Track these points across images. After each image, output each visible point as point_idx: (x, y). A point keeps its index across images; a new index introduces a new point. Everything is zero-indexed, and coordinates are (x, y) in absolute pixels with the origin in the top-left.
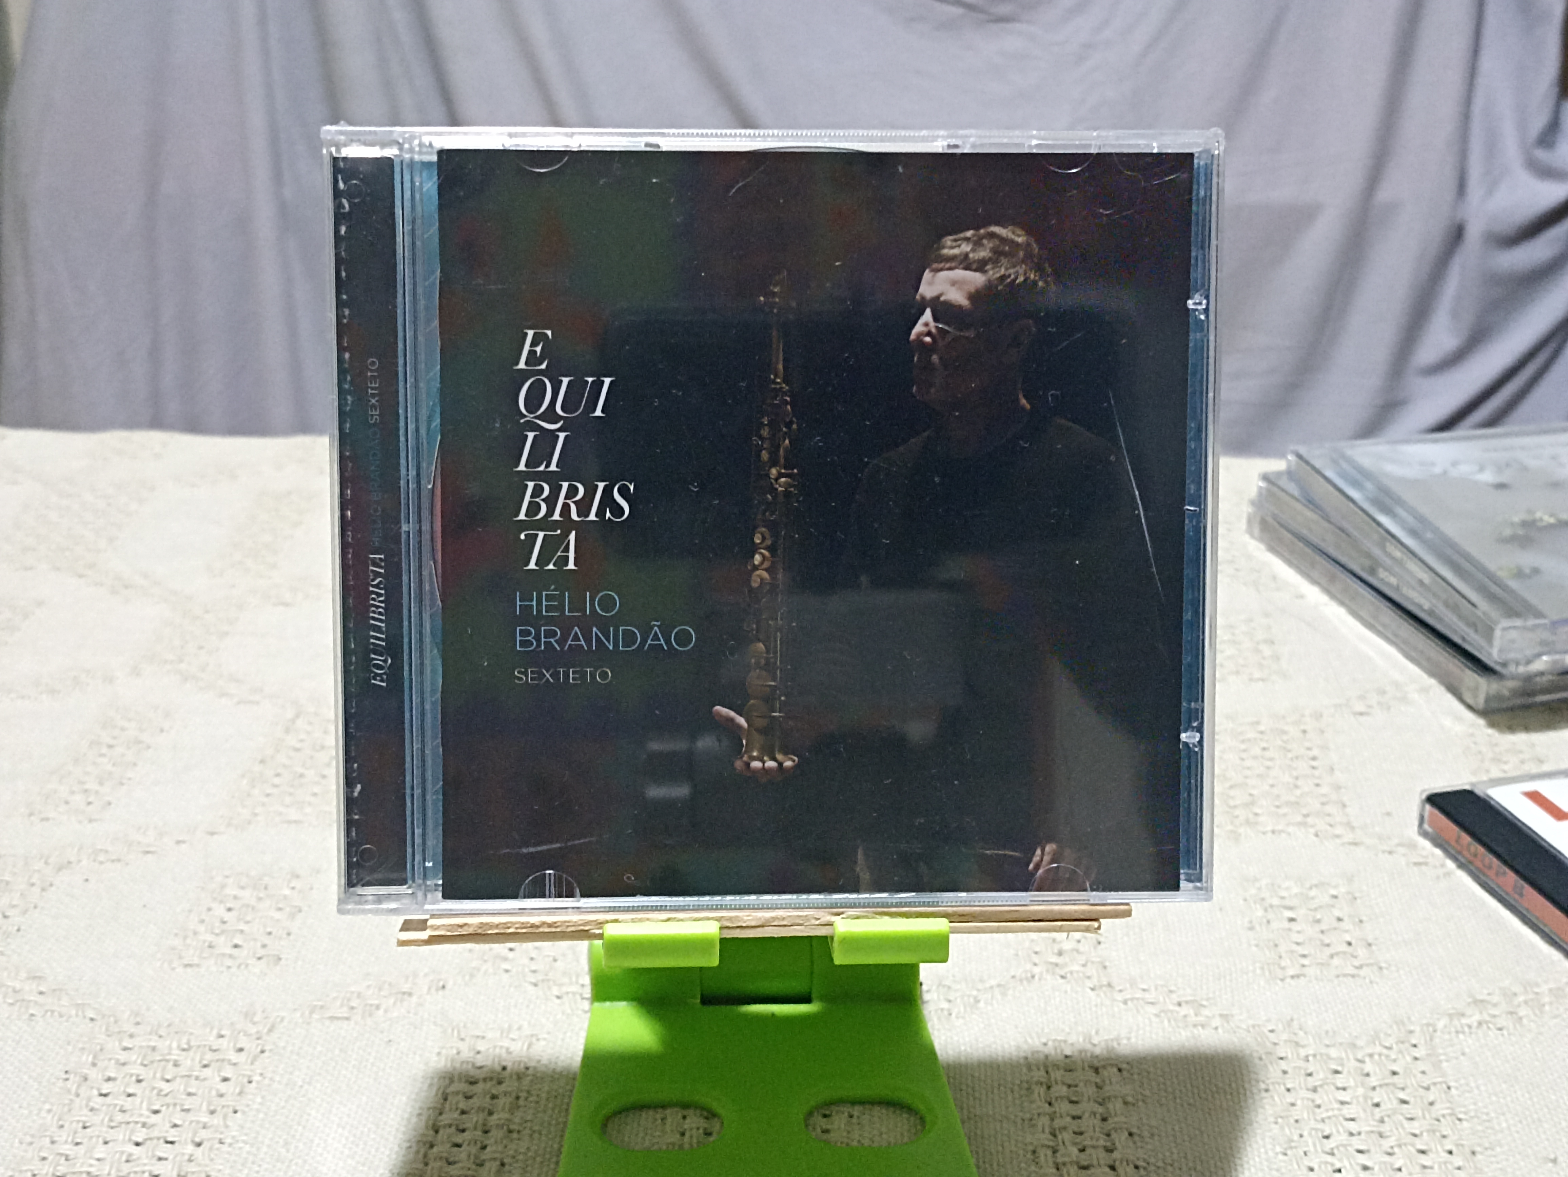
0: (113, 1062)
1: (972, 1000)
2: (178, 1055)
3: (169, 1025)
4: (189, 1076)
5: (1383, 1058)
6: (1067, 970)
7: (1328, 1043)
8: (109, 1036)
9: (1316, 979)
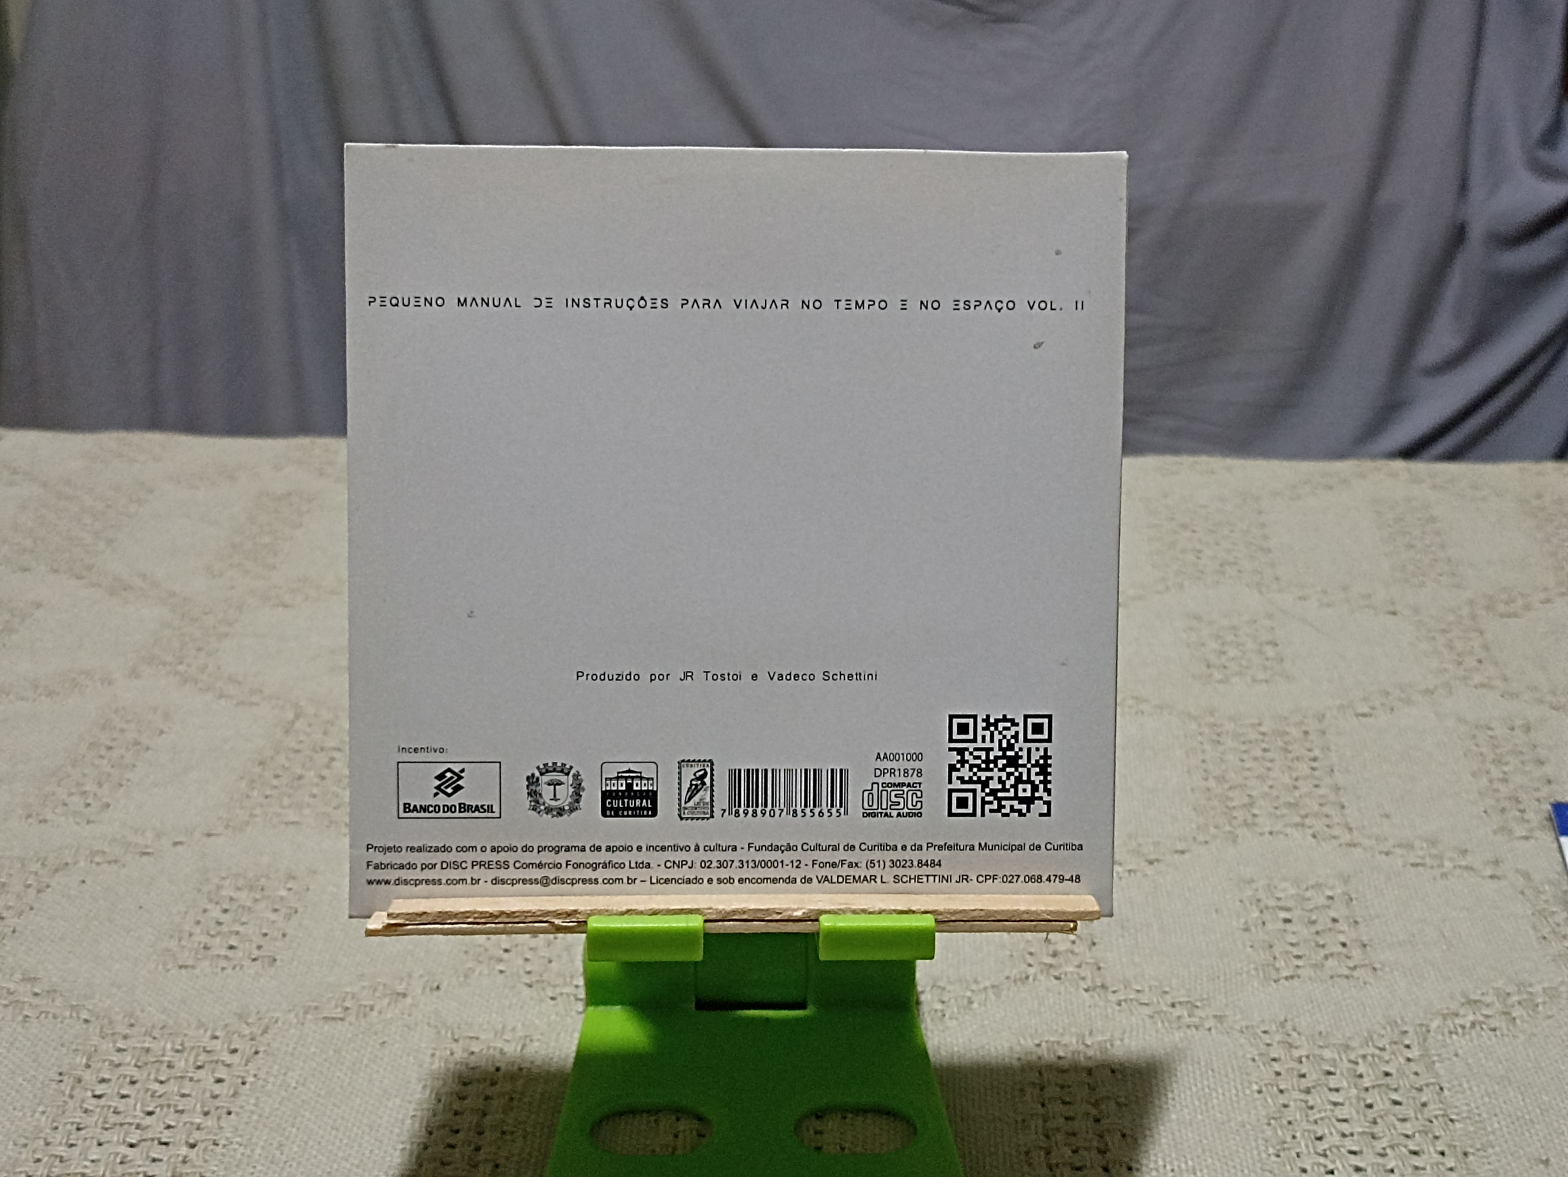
0: (107, 1063)
1: (965, 1001)
2: (173, 1057)
3: (162, 1028)
4: (182, 1077)
5: (1376, 1059)
6: (1061, 971)
7: (1321, 1044)
8: (103, 1038)
9: (1310, 979)
